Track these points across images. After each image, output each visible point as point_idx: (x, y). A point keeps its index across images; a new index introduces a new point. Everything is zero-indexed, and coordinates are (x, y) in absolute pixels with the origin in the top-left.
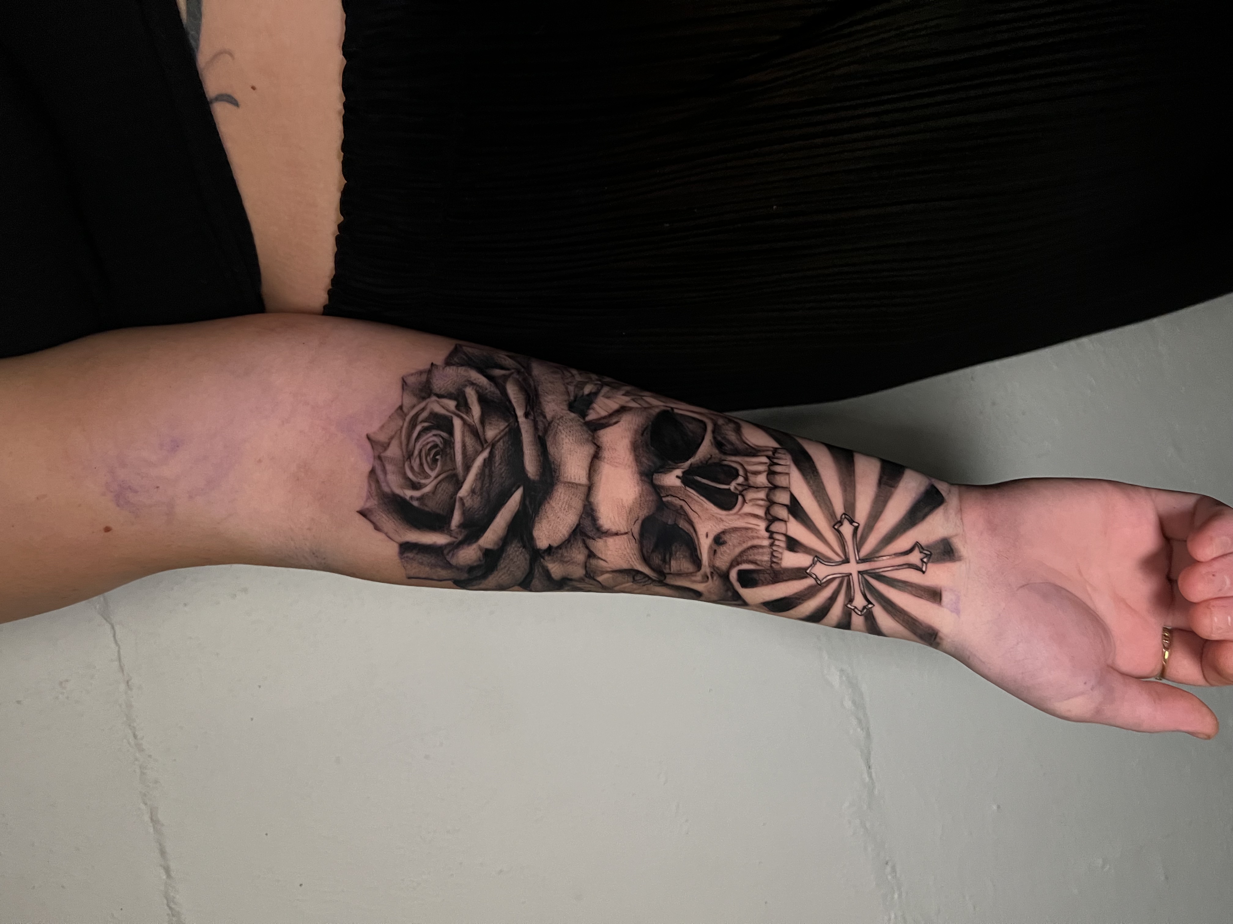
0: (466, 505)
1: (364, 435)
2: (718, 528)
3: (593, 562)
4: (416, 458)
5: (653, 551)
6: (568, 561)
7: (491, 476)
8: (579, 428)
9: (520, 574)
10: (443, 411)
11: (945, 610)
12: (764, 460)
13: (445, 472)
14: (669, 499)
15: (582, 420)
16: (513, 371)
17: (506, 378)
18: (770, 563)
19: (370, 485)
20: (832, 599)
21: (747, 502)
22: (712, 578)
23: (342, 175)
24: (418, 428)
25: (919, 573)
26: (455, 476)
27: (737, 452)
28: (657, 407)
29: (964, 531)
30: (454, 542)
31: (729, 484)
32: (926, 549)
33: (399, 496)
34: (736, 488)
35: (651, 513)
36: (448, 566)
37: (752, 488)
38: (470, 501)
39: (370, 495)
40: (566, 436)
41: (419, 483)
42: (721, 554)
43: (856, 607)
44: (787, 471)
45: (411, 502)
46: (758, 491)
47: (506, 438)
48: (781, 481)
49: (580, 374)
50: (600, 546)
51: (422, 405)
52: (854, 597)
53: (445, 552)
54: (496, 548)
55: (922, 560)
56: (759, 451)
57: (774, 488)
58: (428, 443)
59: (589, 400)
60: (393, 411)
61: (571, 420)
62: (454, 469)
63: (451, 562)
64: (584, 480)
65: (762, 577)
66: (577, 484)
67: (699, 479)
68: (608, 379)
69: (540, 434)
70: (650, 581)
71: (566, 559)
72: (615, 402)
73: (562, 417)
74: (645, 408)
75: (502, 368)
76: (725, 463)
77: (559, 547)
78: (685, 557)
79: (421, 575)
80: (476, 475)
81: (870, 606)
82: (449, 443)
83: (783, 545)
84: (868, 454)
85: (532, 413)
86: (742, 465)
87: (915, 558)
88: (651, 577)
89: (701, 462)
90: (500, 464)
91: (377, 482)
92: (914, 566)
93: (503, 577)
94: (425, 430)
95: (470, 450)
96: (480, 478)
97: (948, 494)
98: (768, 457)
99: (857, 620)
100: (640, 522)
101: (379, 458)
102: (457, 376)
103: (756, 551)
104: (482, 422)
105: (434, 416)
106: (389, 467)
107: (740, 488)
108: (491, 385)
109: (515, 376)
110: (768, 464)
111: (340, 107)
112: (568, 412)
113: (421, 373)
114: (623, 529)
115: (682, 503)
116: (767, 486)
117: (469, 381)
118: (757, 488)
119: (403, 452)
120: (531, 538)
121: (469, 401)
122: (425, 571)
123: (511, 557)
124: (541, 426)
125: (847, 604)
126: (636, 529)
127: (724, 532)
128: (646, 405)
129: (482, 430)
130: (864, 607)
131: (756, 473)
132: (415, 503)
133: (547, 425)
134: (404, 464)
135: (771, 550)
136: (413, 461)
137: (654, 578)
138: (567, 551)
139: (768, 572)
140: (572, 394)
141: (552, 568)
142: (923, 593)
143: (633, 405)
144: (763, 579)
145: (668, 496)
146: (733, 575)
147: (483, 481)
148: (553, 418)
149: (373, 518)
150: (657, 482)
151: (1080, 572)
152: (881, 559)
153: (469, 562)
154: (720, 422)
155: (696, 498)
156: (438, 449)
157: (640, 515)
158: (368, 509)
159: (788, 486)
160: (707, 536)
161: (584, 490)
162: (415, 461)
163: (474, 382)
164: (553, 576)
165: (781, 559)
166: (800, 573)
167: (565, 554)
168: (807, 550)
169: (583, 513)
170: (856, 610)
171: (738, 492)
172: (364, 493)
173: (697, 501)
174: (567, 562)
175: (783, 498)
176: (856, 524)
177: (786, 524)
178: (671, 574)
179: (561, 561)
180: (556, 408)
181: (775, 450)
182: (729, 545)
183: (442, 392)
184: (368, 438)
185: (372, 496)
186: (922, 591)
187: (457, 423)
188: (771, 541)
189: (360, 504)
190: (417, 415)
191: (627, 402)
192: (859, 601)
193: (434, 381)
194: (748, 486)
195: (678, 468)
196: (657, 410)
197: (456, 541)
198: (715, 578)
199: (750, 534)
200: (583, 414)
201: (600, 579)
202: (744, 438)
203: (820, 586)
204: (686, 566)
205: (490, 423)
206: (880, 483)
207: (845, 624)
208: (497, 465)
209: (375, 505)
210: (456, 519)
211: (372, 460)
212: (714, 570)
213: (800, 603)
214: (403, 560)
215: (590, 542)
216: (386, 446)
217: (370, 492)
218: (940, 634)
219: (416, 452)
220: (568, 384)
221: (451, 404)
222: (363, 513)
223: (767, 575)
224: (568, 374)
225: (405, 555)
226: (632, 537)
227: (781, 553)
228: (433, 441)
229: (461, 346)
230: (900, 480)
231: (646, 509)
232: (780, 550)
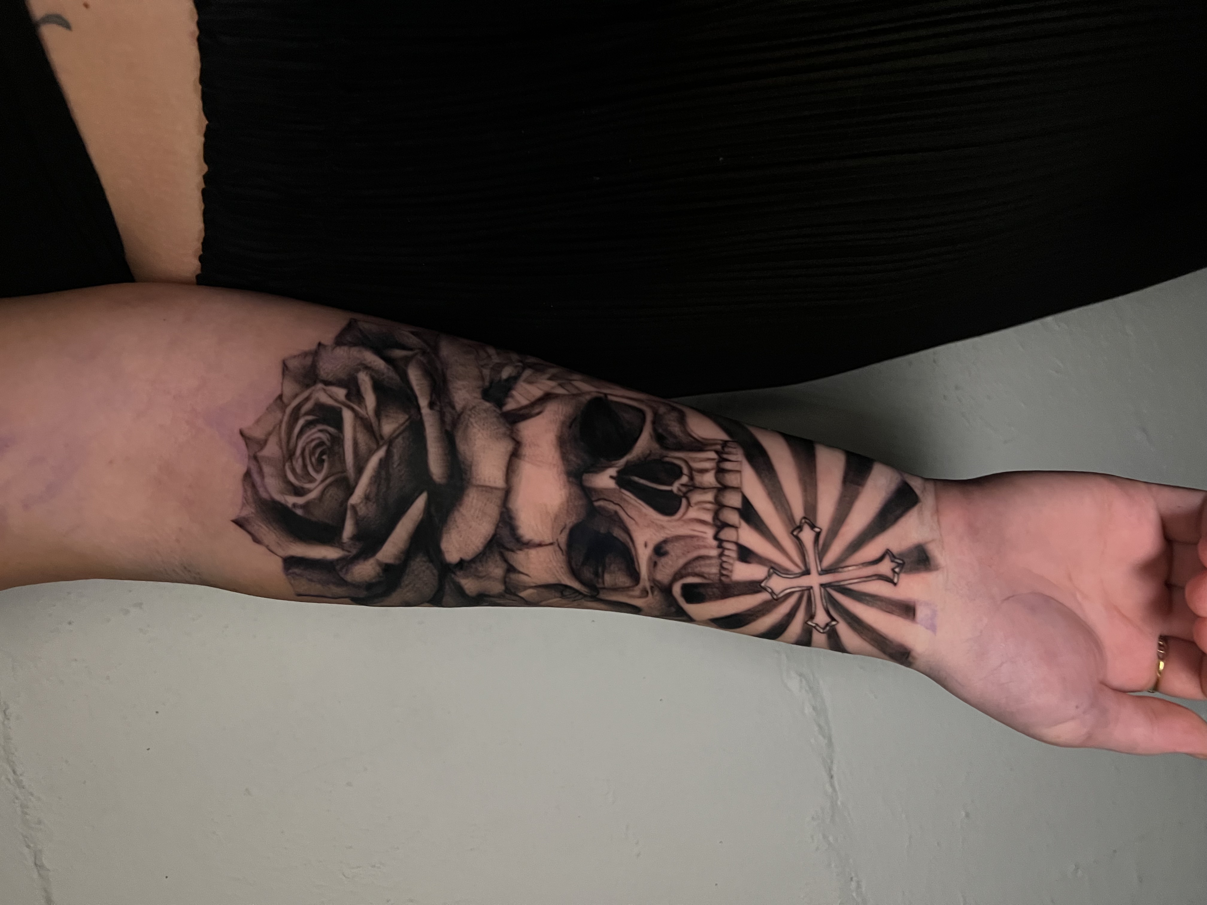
0: (360, 514)
1: (237, 431)
2: (657, 537)
3: (513, 576)
4: (298, 458)
5: (584, 564)
6: (484, 576)
7: (388, 480)
8: (495, 420)
9: (428, 591)
10: (330, 402)
11: (919, 625)
12: (712, 455)
13: (333, 475)
14: (601, 503)
15: (498, 410)
16: (416, 351)
17: (407, 360)
18: (718, 575)
19: (245, 491)
20: (791, 616)
21: (692, 505)
22: (653, 592)
23: (202, 113)
24: (301, 422)
25: (889, 586)
26: (345, 479)
27: (681, 447)
28: (589, 393)
29: (941, 535)
30: (347, 556)
31: (671, 484)
32: (897, 557)
33: (279, 503)
34: (679, 490)
35: (580, 521)
36: (343, 583)
37: (700, 490)
38: (364, 509)
39: (245, 502)
40: (479, 431)
41: (303, 488)
42: (663, 566)
43: (817, 625)
44: (738, 468)
45: (294, 510)
46: (706, 493)
47: (406, 434)
48: (731, 480)
49: (498, 354)
50: (520, 558)
51: (306, 394)
52: (815, 613)
53: (338, 567)
54: (397, 562)
55: (893, 570)
56: (707, 445)
57: (723, 488)
58: (313, 440)
59: (507, 387)
60: (271, 401)
61: (485, 411)
62: (344, 470)
63: (345, 579)
64: (500, 482)
65: (710, 591)
66: (492, 488)
67: (636, 479)
68: (531, 360)
69: (448, 428)
70: (581, 596)
71: (481, 574)
72: (539, 388)
73: (474, 407)
74: (574, 395)
75: (404, 347)
76: (667, 459)
77: (473, 561)
78: (619, 570)
79: (312, 593)
80: (371, 478)
81: (834, 623)
82: (337, 440)
83: (734, 555)
84: (831, 445)
85: (438, 403)
86: (686, 462)
87: (885, 568)
88: (583, 592)
89: (639, 459)
90: (399, 465)
91: (254, 486)
92: (884, 577)
93: (408, 594)
94: (309, 425)
95: (363, 447)
96: (375, 482)
97: (923, 492)
98: (717, 452)
99: (819, 637)
100: (567, 531)
101: (255, 458)
102: (349, 358)
103: (702, 562)
104: (378, 413)
105: (320, 407)
106: (267, 469)
107: (684, 489)
108: (388, 369)
109: (420, 357)
110: (716, 461)
111: (193, 28)
112: (482, 401)
113: (305, 354)
114: (548, 539)
115: (617, 508)
116: (714, 486)
117: (361, 364)
118: (704, 489)
119: (282, 451)
120: (439, 552)
121: (363, 389)
122: (317, 588)
123: (416, 573)
124: (448, 419)
125: (807, 621)
126: (563, 539)
127: (665, 541)
128: (575, 391)
129: (377, 423)
130: (827, 625)
131: (703, 471)
132: (299, 512)
133: (456, 417)
134: (284, 466)
135: (720, 561)
136: (294, 463)
137: (585, 593)
138: (482, 565)
139: (717, 585)
140: (487, 379)
141: (466, 584)
142: (894, 608)
143: (560, 391)
144: (711, 593)
145: (599, 500)
146: (677, 589)
147: (379, 485)
148: (464, 408)
149: (249, 528)
150: (587, 484)
151: (1070, 579)
152: (846, 569)
153: (367, 579)
154: (662, 410)
155: (633, 502)
156: (324, 447)
157: (567, 523)
158: (244, 518)
159: (739, 486)
160: (646, 545)
161: (500, 494)
162: (297, 461)
163: (369, 365)
164: (468, 592)
165: (731, 571)
166: (754, 587)
167: (480, 569)
168: (762, 560)
169: (500, 522)
170: (818, 628)
171: (681, 494)
172: (239, 499)
173: (634, 506)
174: (481, 577)
175: (733, 500)
176: (817, 530)
177: (737, 531)
178: (604, 588)
179: (475, 576)
180: (467, 396)
181: (725, 444)
182: (672, 556)
183: (330, 378)
184: (242, 433)
185: (248, 503)
186: (892, 605)
187: (348, 416)
188: (720, 550)
189: (235, 512)
190: (299, 407)
191: (553, 388)
192: (821, 618)
193: (321, 364)
194: (693, 487)
195: (610, 466)
196: (588, 397)
197: (350, 555)
198: (656, 593)
199: (695, 542)
200: (500, 403)
201: (523, 594)
202: (689, 430)
203: (775, 601)
204: (623, 580)
205: (387, 416)
206: (846, 481)
207: (805, 640)
208: (395, 466)
209: (252, 513)
210: (349, 529)
211: (246, 460)
212: (655, 584)
213: (754, 620)
214: (289, 577)
215: (509, 555)
216: (263, 444)
217: (245, 498)
218: (913, 654)
219: (298, 452)
220: (482, 366)
221: (341, 393)
222: (240, 523)
223: (715, 590)
224: (482, 354)
225: (290, 571)
226: (557, 548)
227: (732, 565)
228: (319, 438)
229: (356, 321)
230: (868, 476)
231: (574, 515)
232: (731, 561)
